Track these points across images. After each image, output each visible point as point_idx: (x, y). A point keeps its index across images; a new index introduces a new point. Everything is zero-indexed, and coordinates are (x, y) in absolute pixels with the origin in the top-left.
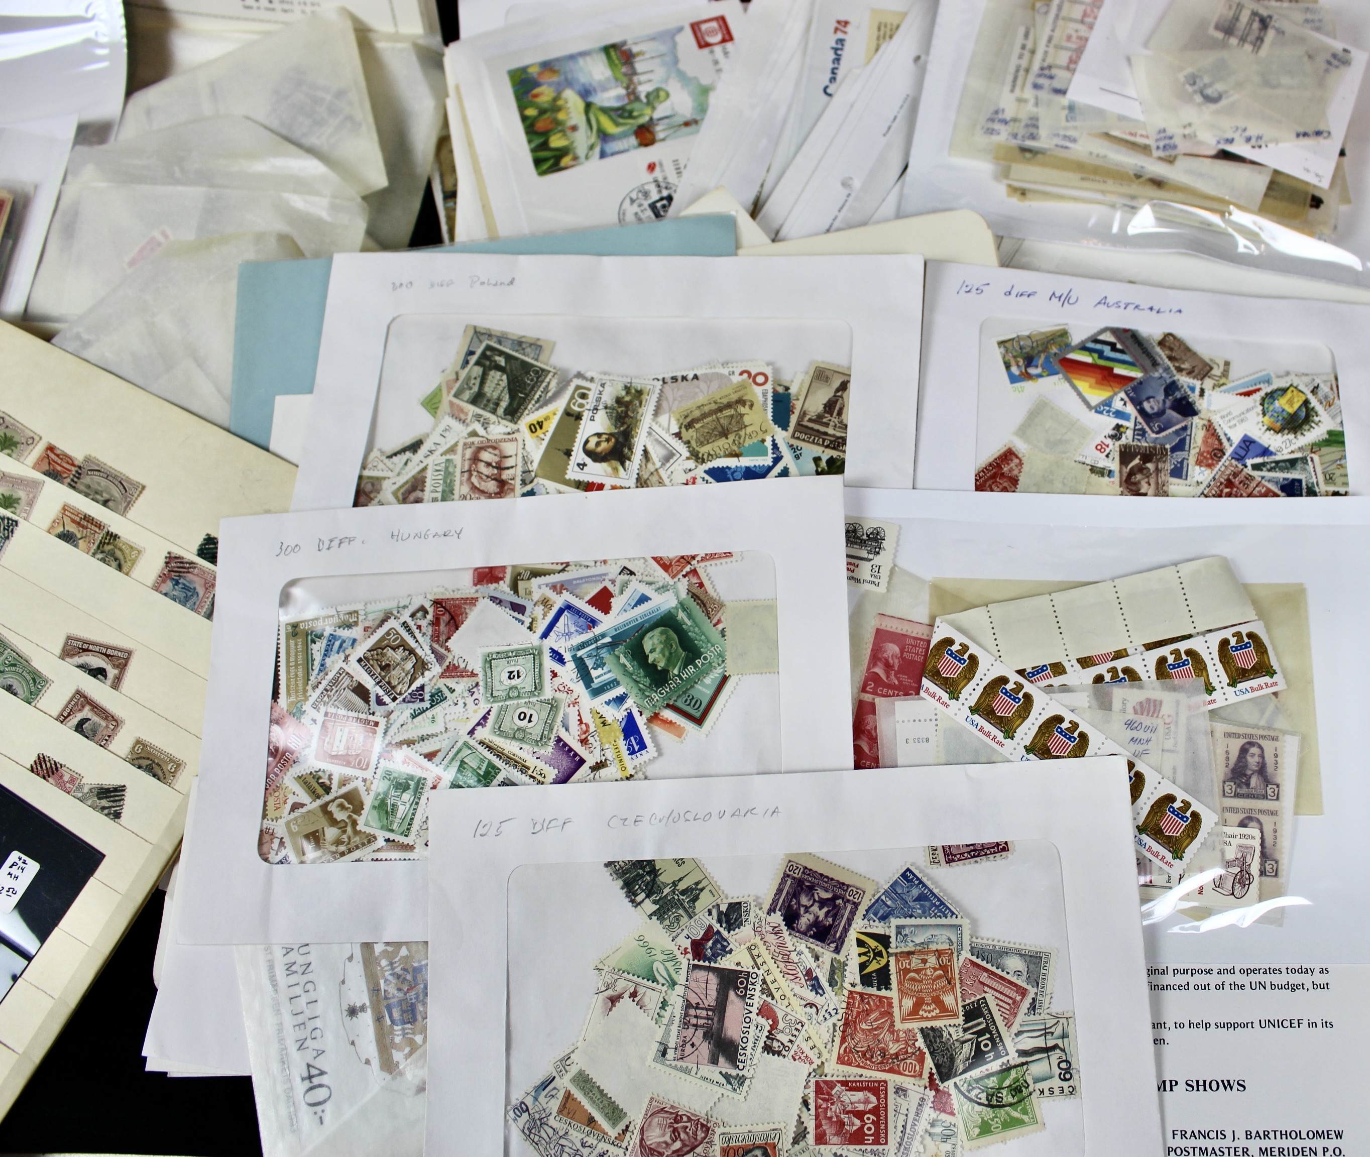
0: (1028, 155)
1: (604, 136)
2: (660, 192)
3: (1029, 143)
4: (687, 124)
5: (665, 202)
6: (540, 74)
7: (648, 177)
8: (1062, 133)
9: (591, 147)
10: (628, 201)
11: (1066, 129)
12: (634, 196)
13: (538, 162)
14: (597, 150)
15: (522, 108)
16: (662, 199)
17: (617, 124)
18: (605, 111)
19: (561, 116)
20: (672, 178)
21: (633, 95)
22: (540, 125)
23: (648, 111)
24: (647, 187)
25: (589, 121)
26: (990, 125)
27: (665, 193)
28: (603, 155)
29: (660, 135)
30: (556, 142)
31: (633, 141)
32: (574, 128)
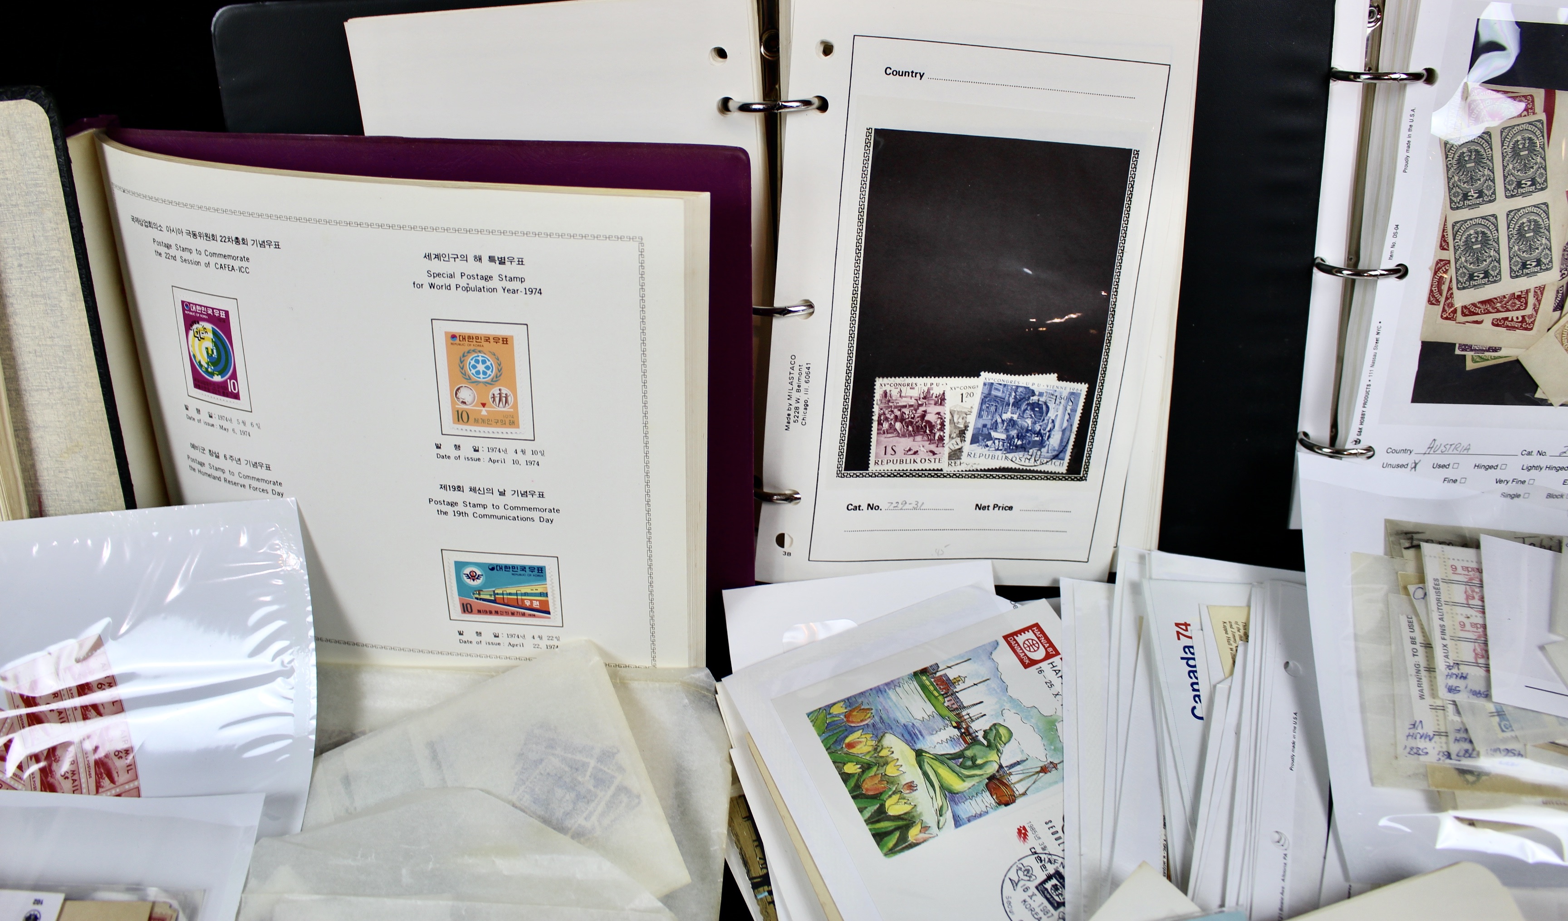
0: (1470, 778)
1: (951, 795)
2: (1044, 867)
3: (1467, 763)
4: (1044, 770)
5: (1054, 881)
6: (847, 716)
7: (1023, 849)
8: (1502, 747)
9: (940, 812)
10: (1008, 884)
11: (1504, 740)
12: (1013, 875)
13: (879, 837)
14: (949, 815)
15: (839, 764)
16: (1049, 878)
17: (963, 778)
18: (941, 759)
19: (890, 771)
20: (1053, 848)
21: (967, 736)
22: (869, 786)
23: (993, 756)
24: (1026, 862)
25: (925, 774)
26: (1412, 743)
27: (1051, 869)
28: (958, 822)
29: (1020, 788)
30: (895, 808)
31: (988, 799)
32: (911, 786)
